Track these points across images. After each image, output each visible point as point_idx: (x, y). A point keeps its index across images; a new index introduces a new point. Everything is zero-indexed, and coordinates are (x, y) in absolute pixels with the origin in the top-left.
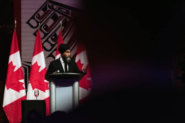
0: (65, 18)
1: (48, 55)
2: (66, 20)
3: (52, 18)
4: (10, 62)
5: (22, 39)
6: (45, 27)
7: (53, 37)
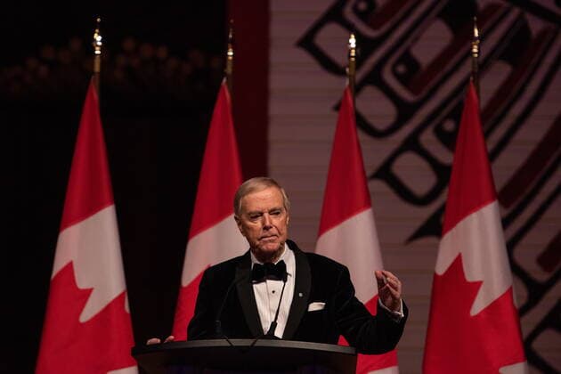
0: (520, 17)
1: (418, 224)
2: (525, 29)
3: (440, 16)
4: (59, 265)
5: (275, 133)
6: (401, 69)
7: (449, 126)
